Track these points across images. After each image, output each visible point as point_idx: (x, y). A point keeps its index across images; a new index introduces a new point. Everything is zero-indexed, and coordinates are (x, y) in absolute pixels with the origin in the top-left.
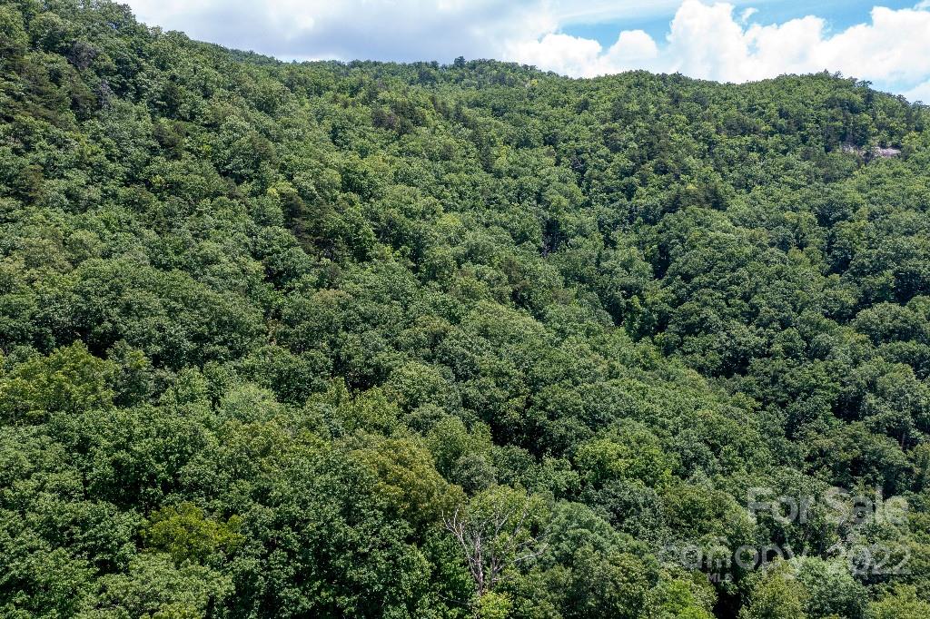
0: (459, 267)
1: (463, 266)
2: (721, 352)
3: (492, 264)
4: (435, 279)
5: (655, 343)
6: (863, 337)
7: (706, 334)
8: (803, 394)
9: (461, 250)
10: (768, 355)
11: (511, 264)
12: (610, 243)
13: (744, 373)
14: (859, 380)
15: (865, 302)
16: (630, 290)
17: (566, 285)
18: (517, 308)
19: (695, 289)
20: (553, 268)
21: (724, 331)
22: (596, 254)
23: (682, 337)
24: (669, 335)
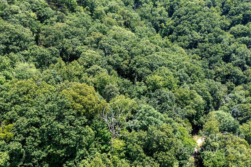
0: (107, 14)
1: (108, 14)
2: (189, 41)
3: (117, 13)
4: (98, 18)
5: (169, 38)
6: (232, 36)
7: (185, 35)
8: (214, 54)
9: (107, 8)
10: (204, 42)
11: (124, 13)
12: (155, 5)
13: (196, 48)
14: (231, 49)
15: (233, 24)
16: (161, 21)
17: (142, 20)
18: (126, 28)
19: (182, 21)
20: (137, 14)
21: (190, 34)
22: (151, 9)
23: (177, 36)
24: (173, 36)
